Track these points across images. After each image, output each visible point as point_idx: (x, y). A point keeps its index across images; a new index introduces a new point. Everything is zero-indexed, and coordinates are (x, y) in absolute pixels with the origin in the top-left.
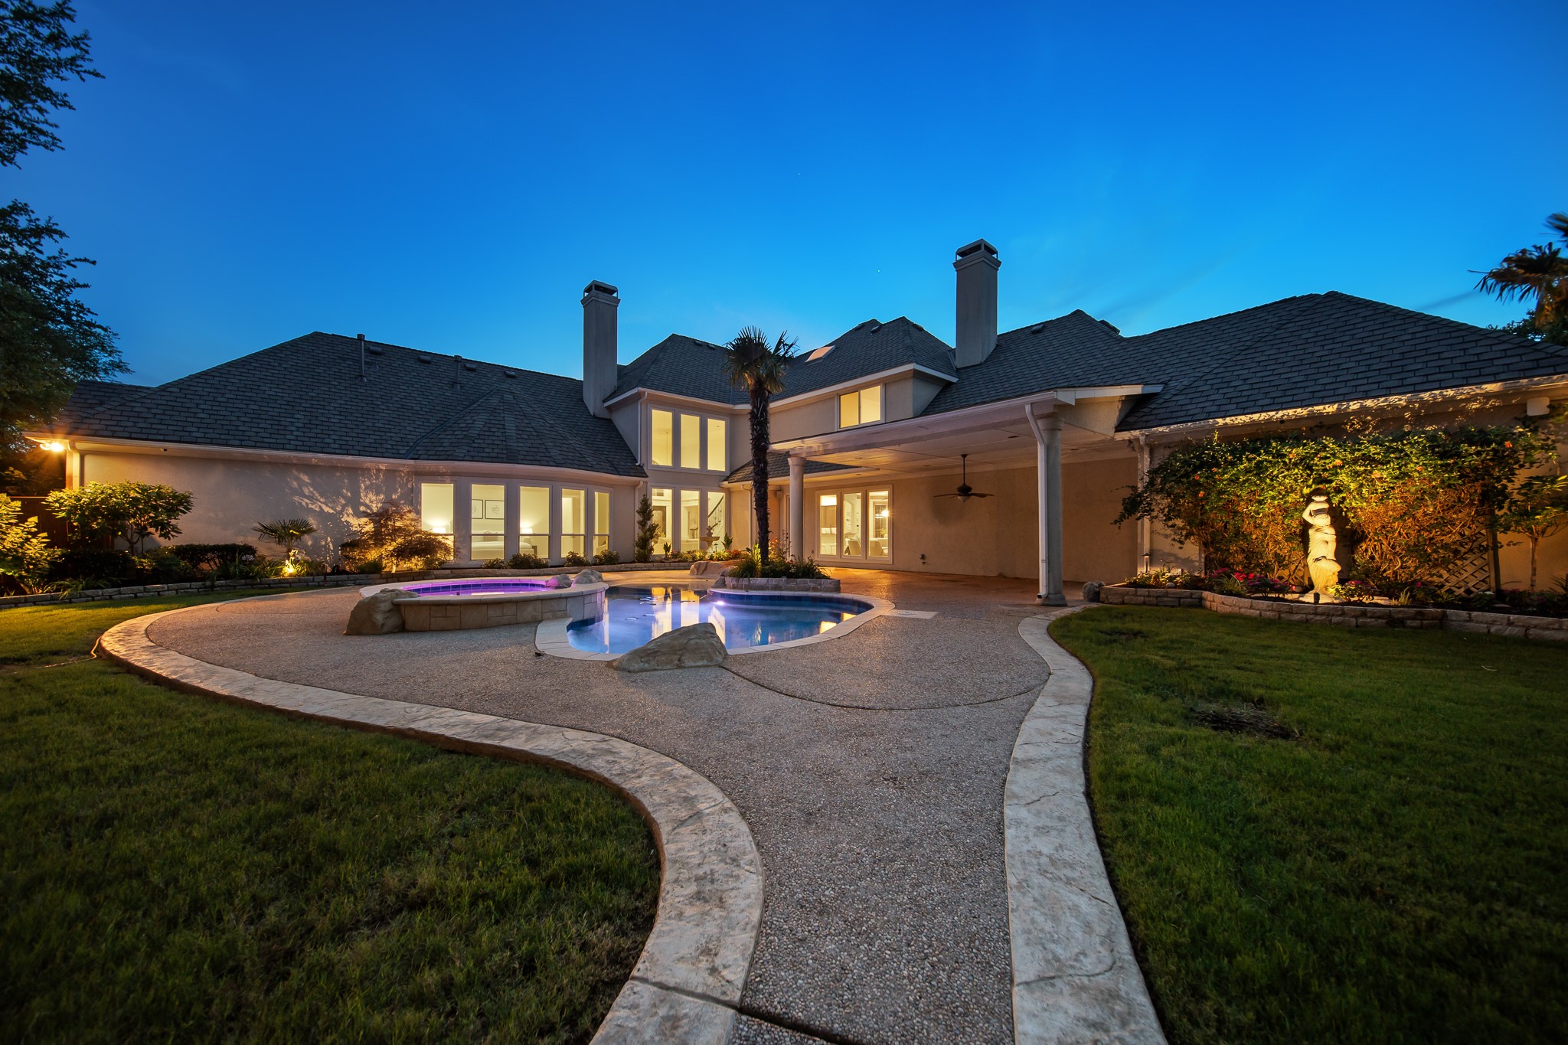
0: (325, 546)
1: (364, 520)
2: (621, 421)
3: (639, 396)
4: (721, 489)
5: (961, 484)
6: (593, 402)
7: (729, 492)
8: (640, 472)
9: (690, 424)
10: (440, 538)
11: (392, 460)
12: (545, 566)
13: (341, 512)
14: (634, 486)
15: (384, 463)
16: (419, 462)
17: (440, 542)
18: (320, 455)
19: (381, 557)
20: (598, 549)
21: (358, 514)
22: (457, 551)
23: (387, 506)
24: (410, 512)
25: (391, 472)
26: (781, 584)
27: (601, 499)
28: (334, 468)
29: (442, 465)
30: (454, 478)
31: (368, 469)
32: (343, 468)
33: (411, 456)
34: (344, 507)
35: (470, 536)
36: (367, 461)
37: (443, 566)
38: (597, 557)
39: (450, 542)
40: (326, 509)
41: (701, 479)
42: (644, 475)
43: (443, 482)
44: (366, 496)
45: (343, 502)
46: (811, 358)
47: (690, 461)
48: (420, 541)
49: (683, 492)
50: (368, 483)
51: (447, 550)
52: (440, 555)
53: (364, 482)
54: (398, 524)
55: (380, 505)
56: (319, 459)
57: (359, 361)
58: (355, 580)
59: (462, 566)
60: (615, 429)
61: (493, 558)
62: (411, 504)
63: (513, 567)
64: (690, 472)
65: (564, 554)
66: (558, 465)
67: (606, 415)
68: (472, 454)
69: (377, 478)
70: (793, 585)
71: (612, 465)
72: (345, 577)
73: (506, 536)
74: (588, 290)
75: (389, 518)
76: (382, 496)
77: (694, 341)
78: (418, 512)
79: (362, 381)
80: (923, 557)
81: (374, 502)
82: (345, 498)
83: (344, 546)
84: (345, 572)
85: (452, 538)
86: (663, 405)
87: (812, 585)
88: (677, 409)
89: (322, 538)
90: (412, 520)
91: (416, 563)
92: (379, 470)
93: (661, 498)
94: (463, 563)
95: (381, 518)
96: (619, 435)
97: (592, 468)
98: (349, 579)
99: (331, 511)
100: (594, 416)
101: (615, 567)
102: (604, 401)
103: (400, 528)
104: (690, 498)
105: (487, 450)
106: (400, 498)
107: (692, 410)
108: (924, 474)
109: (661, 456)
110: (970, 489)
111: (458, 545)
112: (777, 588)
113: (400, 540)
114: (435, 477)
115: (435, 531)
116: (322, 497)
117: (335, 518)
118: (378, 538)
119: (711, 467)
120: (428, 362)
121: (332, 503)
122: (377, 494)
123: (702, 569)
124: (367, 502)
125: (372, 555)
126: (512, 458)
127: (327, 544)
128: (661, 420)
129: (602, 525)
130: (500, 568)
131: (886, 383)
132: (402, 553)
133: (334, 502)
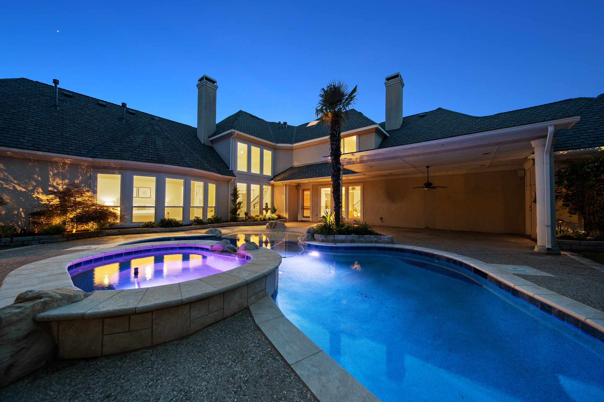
0: (17, 215)
1: (51, 196)
2: (219, 148)
3: (231, 134)
4: (269, 184)
5: (426, 182)
6: (203, 137)
7: (273, 186)
8: (231, 173)
9: (256, 150)
10: (111, 210)
11: (75, 157)
12: (182, 225)
13: (33, 191)
14: (228, 181)
15: (69, 159)
16: (96, 160)
17: (110, 212)
18: (14, 150)
19: (64, 223)
20: (210, 215)
21: (47, 192)
22: (122, 217)
23: (71, 187)
24: (88, 191)
25: (74, 166)
26: (355, 239)
27: (212, 188)
28: (26, 160)
29: (113, 162)
30: (121, 171)
31: (56, 163)
32: (34, 160)
33: (90, 155)
34: (35, 188)
35: (132, 207)
36: (56, 157)
37: (112, 227)
38: (209, 219)
39: (118, 211)
40: (19, 188)
41: (260, 179)
42: (233, 175)
43: (114, 173)
44: (54, 180)
45: (34, 184)
46: (308, 126)
47: (255, 170)
48: (96, 211)
49: (252, 185)
50: (55, 171)
51: (114, 215)
52: (111, 220)
53: (52, 171)
54: (78, 199)
55: (65, 187)
56: (13, 152)
57: (55, 98)
58: (39, 240)
59: (126, 226)
60: (215, 152)
61: (148, 221)
62: (89, 186)
63: (161, 227)
64: (255, 175)
65: (192, 218)
66: (189, 167)
67: (210, 144)
68: (134, 156)
69: (63, 168)
70: (362, 239)
71: (217, 170)
72: (30, 238)
73: (156, 208)
74: (200, 80)
75: (71, 195)
76: (67, 181)
77: (251, 115)
78: (95, 192)
79: (56, 109)
80: (381, 219)
81: (60, 185)
82: (36, 181)
83: (33, 214)
84: (33, 234)
85: (119, 209)
86: (244, 140)
87: (375, 239)
88: (250, 143)
89: (15, 209)
90: (90, 197)
91: (92, 226)
92: (65, 164)
93: (241, 187)
94: (126, 225)
95: (64, 195)
96: (218, 155)
97: (208, 170)
98: (33, 239)
99: (24, 190)
100: (204, 145)
101: (220, 224)
102: (209, 137)
103: (79, 202)
104: (255, 188)
105: (144, 155)
106: (81, 182)
107: (257, 144)
108: (381, 178)
109: (241, 166)
110: (432, 184)
111: (123, 213)
112: (352, 241)
113: (78, 211)
114: (108, 170)
115: (107, 204)
116: (15, 179)
117: (28, 195)
118: (63, 209)
119: (265, 173)
120: (104, 106)
121: (25, 185)
122: (63, 179)
123: (273, 225)
124: (55, 184)
125: (57, 221)
126: (161, 160)
127: (19, 213)
128: (242, 148)
129: (212, 202)
130: (152, 227)
131: (359, 135)
132: (80, 219)
133: (26, 183)
